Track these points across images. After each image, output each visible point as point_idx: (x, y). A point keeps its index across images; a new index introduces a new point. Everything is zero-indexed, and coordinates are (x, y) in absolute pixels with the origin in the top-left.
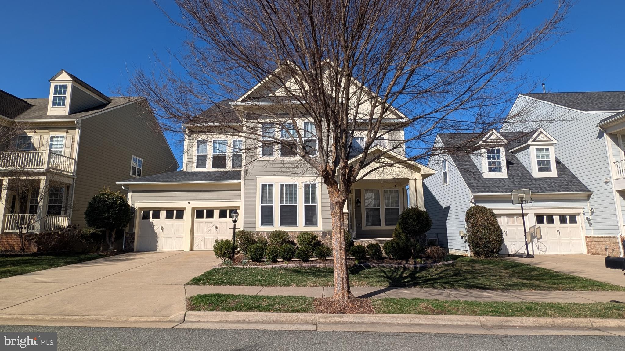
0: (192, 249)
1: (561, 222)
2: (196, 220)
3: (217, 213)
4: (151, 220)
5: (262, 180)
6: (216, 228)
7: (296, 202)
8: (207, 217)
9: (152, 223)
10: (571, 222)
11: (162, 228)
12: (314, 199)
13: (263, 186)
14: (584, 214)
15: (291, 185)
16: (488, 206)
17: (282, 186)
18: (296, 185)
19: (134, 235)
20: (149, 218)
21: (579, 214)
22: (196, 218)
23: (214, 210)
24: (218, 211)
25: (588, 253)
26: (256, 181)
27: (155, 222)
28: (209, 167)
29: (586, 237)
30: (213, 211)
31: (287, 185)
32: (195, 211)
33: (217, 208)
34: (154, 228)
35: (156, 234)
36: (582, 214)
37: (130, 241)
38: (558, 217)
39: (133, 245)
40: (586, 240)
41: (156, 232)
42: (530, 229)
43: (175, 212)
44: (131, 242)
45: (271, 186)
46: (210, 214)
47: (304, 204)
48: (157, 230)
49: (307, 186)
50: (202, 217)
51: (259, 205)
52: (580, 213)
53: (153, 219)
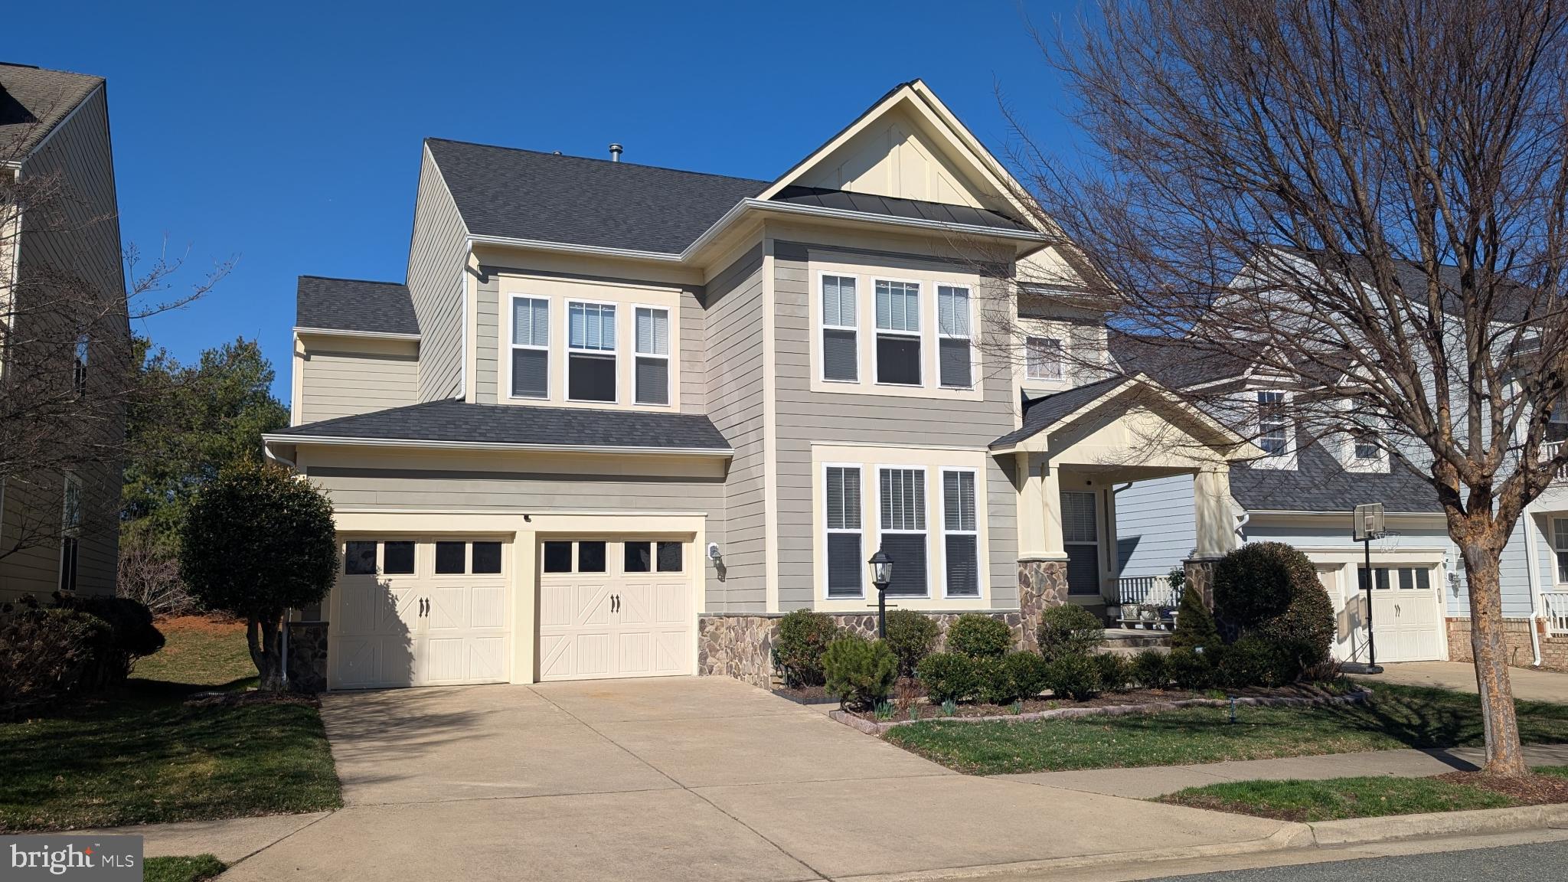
0: (536, 680)
1: (1402, 587)
2: (548, 578)
3: (615, 553)
4: (382, 578)
5: (826, 457)
6: (616, 603)
7: (922, 525)
8: (583, 568)
9: (386, 589)
10: (1419, 587)
11: (425, 607)
12: (969, 519)
13: (833, 473)
14: (1445, 566)
15: (908, 473)
16: (1296, 542)
17: (884, 473)
18: (920, 474)
19: (326, 631)
20: (374, 571)
21: (1434, 565)
22: (546, 570)
23: (608, 545)
24: (620, 548)
25: (1451, 658)
26: (810, 458)
27: (398, 584)
28: (558, 394)
29: (1449, 620)
30: (603, 544)
31: (896, 473)
32: (543, 545)
33: (615, 537)
34: (394, 604)
35: (405, 629)
36: (1441, 565)
37: (310, 653)
38: (1397, 572)
39: (323, 666)
40: (1448, 628)
41: (403, 618)
42: (1347, 603)
43: (469, 548)
44: (315, 656)
45: (854, 473)
46: (593, 557)
47: (944, 532)
48: (406, 611)
49: (949, 476)
50: (567, 568)
51: (821, 531)
52: (1437, 564)
53: (386, 571)
